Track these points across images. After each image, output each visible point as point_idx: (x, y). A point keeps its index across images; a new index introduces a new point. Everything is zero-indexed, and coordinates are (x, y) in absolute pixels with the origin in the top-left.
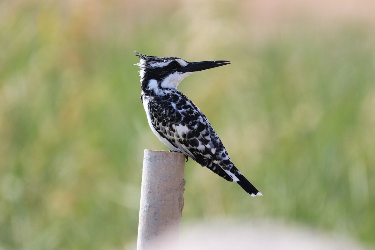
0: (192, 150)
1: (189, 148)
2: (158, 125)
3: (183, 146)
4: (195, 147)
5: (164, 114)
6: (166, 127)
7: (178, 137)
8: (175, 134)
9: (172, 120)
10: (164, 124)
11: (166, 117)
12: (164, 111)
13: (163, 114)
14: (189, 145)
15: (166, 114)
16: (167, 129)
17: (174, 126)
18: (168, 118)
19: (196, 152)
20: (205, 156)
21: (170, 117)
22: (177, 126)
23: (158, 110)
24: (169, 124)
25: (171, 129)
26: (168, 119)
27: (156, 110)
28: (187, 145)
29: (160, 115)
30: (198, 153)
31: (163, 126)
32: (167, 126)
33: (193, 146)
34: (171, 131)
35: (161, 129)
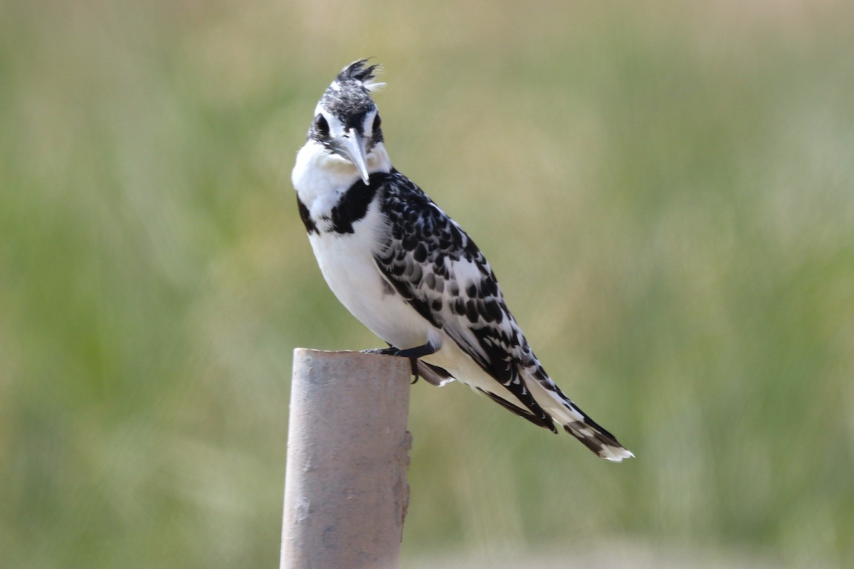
0: (480, 334)
1: (477, 326)
2: (401, 257)
3: (463, 321)
4: (493, 324)
5: (423, 225)
6: (426, 265)
7: (455, 292)
8: (447, 284)
9: (444, 244)
10: (421, 256)
11: (428, 234)
12: (420, 220)
13: (418, 227)
14: (481, 318)
15: (427, 227)
16: (428, 268)
17: (447, 260)
18: (433, 237)
19: (492, 339)
20: (510, 350)
21: (437, 234)
22: (455, 262)
23: (406, 214)
24: (435, 254)
25: (441, 270)
26: (432, 241)
27: (400, 215)
28: (473, 318)
29: (410, 230)
30: (497, 342)
31: (415, 262)
32: (431, 261)
33: (488, 320)
34: (437, 276)
35: (407, 270)
